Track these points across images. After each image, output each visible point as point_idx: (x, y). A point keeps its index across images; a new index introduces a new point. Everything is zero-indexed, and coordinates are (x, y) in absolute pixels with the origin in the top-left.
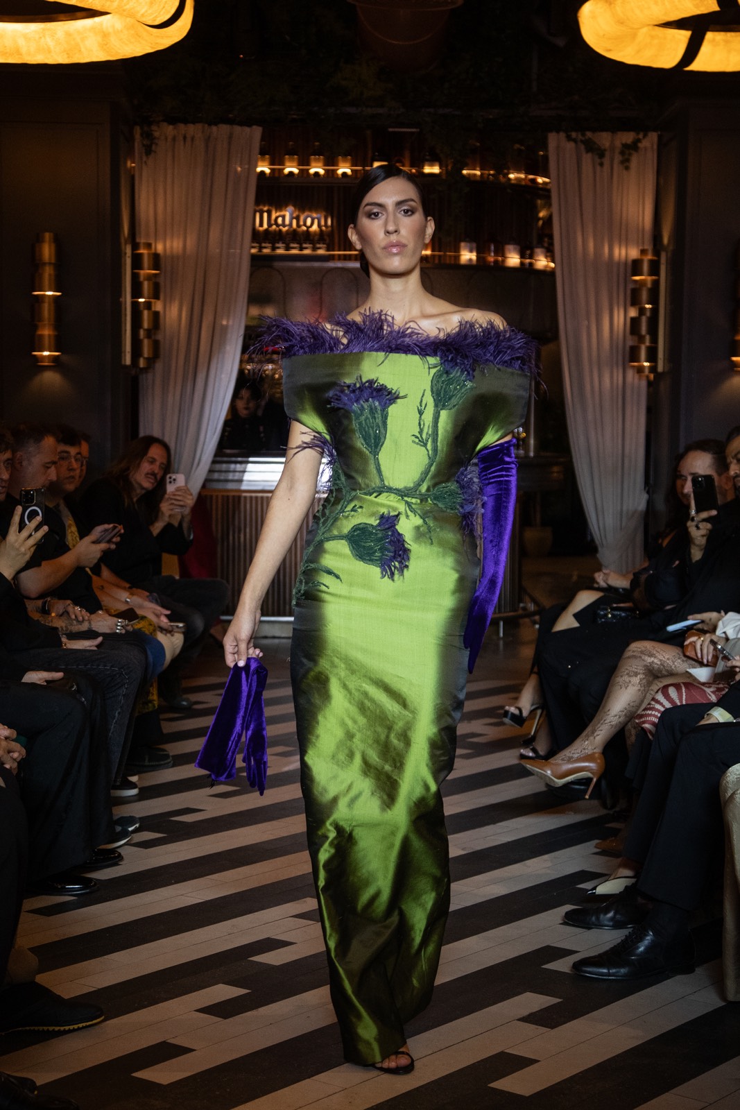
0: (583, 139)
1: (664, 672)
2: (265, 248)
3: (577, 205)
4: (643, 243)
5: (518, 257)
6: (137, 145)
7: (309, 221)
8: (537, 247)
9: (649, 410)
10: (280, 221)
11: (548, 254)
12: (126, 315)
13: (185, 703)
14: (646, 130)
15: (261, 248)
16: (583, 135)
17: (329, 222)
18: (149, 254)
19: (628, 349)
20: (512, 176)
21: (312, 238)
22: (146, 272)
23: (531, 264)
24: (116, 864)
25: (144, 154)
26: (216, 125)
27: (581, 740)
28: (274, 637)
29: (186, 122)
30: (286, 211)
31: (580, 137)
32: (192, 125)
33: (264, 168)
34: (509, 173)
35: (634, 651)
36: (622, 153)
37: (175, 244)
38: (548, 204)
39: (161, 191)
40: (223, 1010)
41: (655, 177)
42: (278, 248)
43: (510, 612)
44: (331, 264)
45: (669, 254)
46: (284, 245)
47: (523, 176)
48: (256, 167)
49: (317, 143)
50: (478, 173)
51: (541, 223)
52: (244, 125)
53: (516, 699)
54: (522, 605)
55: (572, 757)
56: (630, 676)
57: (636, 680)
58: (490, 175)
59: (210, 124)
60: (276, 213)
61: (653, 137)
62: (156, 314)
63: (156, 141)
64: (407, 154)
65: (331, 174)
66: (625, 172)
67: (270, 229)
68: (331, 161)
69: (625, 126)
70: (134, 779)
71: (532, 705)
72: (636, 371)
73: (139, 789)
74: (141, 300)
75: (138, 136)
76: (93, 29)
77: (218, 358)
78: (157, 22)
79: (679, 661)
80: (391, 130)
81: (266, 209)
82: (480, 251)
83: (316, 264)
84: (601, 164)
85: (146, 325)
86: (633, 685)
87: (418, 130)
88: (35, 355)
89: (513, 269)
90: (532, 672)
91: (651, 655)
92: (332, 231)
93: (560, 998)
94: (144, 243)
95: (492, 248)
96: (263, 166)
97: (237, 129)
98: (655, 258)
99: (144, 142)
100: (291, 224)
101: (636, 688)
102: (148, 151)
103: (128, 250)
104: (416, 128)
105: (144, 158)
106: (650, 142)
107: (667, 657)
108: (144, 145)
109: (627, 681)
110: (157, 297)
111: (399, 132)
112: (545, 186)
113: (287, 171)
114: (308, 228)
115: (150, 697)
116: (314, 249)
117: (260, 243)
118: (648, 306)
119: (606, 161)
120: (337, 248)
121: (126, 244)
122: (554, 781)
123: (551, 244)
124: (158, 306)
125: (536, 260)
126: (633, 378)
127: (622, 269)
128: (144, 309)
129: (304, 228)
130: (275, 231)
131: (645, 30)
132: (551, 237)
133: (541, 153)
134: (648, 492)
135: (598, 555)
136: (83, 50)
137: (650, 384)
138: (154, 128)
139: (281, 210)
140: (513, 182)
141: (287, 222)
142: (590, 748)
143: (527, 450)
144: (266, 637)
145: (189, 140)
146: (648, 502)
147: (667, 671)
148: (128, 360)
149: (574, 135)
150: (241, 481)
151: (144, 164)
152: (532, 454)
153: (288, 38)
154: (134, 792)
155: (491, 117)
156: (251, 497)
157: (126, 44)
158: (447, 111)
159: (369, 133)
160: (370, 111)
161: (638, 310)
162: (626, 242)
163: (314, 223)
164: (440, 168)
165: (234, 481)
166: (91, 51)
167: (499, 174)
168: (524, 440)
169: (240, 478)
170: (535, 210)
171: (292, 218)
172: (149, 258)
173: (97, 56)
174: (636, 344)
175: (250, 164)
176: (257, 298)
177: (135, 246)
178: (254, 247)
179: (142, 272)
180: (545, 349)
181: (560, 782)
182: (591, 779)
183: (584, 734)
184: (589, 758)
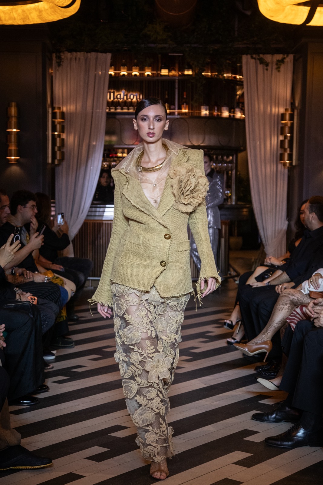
0: (259, 58)
1: (299, 303)
2: (112, 109)
3: (256, 88)
4: (286, 105)
5: (228, 112)
6: (54, 62)
7: (132, 97)
8: (236, 108)
10: (119, 96)
11: (242, 111)
12: (49, 140)
13: (75, 317)
14: (288, 53)
15: (110, 109)
16: (259, 56)
17: (141, 97)
18: (59, 112)
19: (279, 155)
20: (225, 75)
21: (133, 104)
22: (58, 120)
23: (234, 116)
24: (47, 391)
25: (57, 66)
26: (90, 53)
27: (261, 335)
29: (76, 51)
30: (121, 92)
31: (257, 57)
32: (79, 53)
33: (112, 72)
35: (285, 294)
36: (277, 64)
37: (72, 107)
38: (242, 88)
39: (65, 84)
40: (98, 458)
41: (292, 75)
42: (118, 109)
43: (224, 276)
45: (298, 111)
46: (120, 108)
47: (230, 75)
48: (109, 72)
49: (136, 61)
50: (210, 74)
51: (238, 97)
52: (103, 53)
54: (229, 272)
55: (257, 343)
56: (284, 305)
57: (286, 307)
58: (215, 75)
59: (87, 52)
60: (117, 93)
61: (291, 56)
62: (63, 140)
63: (62, 60)
64: (177, 66)
65: (142, 75)
66: (278, 73)
67: (114, 100)
68: (142, 69)
69: (278, 51)
70: (54, 352)
71: (237, 319)
72: (282, 165)
74: (56, 133)
75: (54, 58)
76: (34, 9)
77: (91, 161)
78: (64, 6)
79: (306, 298)
80: (170, 54)
81: (112, 91)
82: (211, 110)
84: (267, 69)
85: (58, 144)
86: (285, 309)
88: (8, 159)
89: (226, 118)
91: (293, 295)
93: (252, 453)
94: (57, 107)
95: (216, 108)
97: (100, 54)
98: (292, 113)
100: (124, 98)
101: (287, 310)
102: (59, 65)
103: (50, 110)
104: (182, 53)
105: (57, 68)
106: (290, 59)
107: (300, 296)
108: (57, 62)
109: (282, 307)
110: (63, 132)
111: (174, 56)
112: (240, 80)
113: (122, 73)
114: (131, 100)
115: (62, 315)
117: (109, 107)
118: (288, 135)
119: (269, 68)
121: (49, 108)
122: (249, 354)
123: (243, 106)
124: (64, 136)
125: (236, 114)
126: (281, 168)
127: (276, 117)
128: (57, 137)
129: (130, 100)
130: (116, 101)
131: (288, 7)
132: (243, 103)
133: (239, 65)
134: (288, 221)
135: (265, 249)
136: (30, 18)
137: (289, 171)
138: (62, 54)
139: (119, 92)
140: (226, 78)
141: (122, 97)
142: (265, 338)
143: (231, 201)
145: (77, 60)
146: (288, 226)
148: (50, 161)
149: (254, 56)
150: (103, 216)
151: (57, 71)
152: (234, 203)
153: (123, 12)
154: (53, 357)
155: (216, 48)
156: (105, 223)
157: (50, 15)
158: (196, 45)
159: (160, 56)
160: (160, 46)
161: (284, 136)
162: (278, 105)
163: (134, 97)
164: (192, 72)
165: (99, 216)
166: (34, 18)
167: (219, 74)
168: (230, 197)
169: (102, 214)
170: (236, 91)
171: (124, 95)
172: (59, 114)
173: (37, 21)
174: (283, 152)
175: (105, 70)
176: (109, 132)
177: (53, 108)
178: (107, 109)
179: (56, 120)
180: (240, 155)
181: (252, 354)
182: (266, 353)
183: (263, 332)
184: (265, 343)
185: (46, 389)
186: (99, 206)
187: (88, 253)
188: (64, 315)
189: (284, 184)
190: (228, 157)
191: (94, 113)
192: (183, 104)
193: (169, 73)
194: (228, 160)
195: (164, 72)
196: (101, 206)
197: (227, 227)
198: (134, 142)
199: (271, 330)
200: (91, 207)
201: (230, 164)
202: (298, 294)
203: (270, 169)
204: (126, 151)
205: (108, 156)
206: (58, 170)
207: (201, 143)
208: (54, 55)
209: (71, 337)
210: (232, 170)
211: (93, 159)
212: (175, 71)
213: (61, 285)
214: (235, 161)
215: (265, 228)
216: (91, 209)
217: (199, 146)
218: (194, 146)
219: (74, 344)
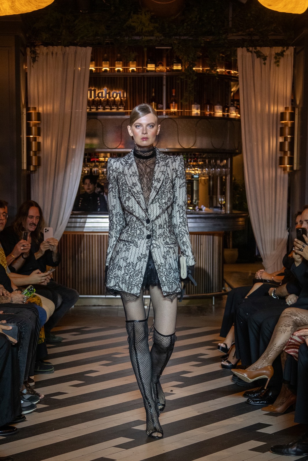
0: (255, 51)
1: (302, 324)
2: (93, 109)
3: (252, 85)
4: (286, 104)
5: (221, 112)
6: (28, 57)
7: (115, 95)
8: (231, 106)
10: (100, 95)
11: (237, 110)
14: (288, 45)
15: (91, 109)
16: (256, 49)
17: (125, 96)
18: (35, 113)
19: (278, 158)
20: (218, 70)
21: (116, 103)
22: (33, 122)
23: (228, 115)
25: (32, 62)
26: (68, 47)
27: (262, 359)
28: (99, 306)
29: (53, 45)
30: (103, 90)
31: (254, 50)
32: (56, 47)
34: (216, 69)
35: (287, 313)
36: (276, 58)
37: (48, 108)
38: (237, 84)
39: (41, 80)
42: (99, 109)
43: (218, 292)
44: (126, 117)
45: (300, 110)
46: (102, 107)
47: (224, 70)
48: (89, 67)
49: (119, 55)
50: (201, 69)
51: (232, 94)
52: (82, 47)
54: (223, 288)
55: (258, 368)
56: (286, 327)
57: (289, 329)
58: (207, 70)
59: (65, 46)
60: (98, 90)
61: (291, 49)
62: (39, 143)
63: (38, 55)
64: (165, 60)
65: (126, 70)
66: (277, 68)
67: (95, 99)
69: (276, 43)
70: (32, 377)
71: (233, 342)
72: (282, 170)
73: (35, 382)
74: (31, 136)
75: (28, 53)
77: (71, 166)
80: (157, 48)
81: (93, 89)
82: (202, 109)
83: (119, 117)
84: (265, 64)
85: (34, 149)
86: (287, 331)
87: (171, 48)
89: (219, 118)
91: (296, 315)
92: (127, 99)
94: (32, 107)
95: (208, 108)
96: (92, 67)
97: (79, 48)
98: (293, 112)
99: (32, 56)
100: (106, 97)
101: (289, 333)
102: (34, 60)
103: (24, 111)
104: (170, 47)
105: (32, 64)
106: (290, 51)
108: (32, 57)
109: (285, 329)
110: (39, 134)
111: (161, 49)
112: (235, 75)
113: (103, 69)
114: (114, 98)
115: (40, 337)
116: (118, 109)
117: (90, 107)
118: (289, 136)
119: (267, 62)
120: (129, 108)
121: (23, 108)
122: (249, 380)
123: (239, 104)
124: (40, 139)
125: (230, 113)
126: (281, 173)
127: (275, 117)
128: (33, 141)
129: (112, 98)
130: (98, 100)
132: (238, 101)
133: (234, 58)
134: (289, 231)
135: (263, 263)
137: (290, 174)
138: (37, 48)
139: (101, 90)
140: (220, 73)
141: (104, 96)
142: (266, 363)
143: (226, 210)
144: (95, 306)
145: (54, 55)
146: (289, 236)
148: (25, 167)
149: (251, 49)
150: (84, 227)
151: (32, 67)
152: (228, 212)
154: (32, 384)
155: (208, 40)
156: (87, 235)
157: (24, 6)
158: (185, 37)
159: (145, 49)
160: (146, 38)
161: (283, 138)
162: (277, 103)
163: (118, 95)
164: (182, 67)
165: (79, 227)
166: (6, 10)
167: (212, 70)
168: (225, 205)
169: (83, 226)
170: (230, 87)
171: (106, 94)
172: (35, 115)
173: (9, 13)
174: (282, 155)
175: (85, 66)
176: (90, 135)
177: (28, 109)
178: (88, 109)
179: (31, 122)
180: (235, 158)
181: (251, 380)
182: (267, 379)
183: (263, 356)
184: (265, 368)
186: (79, 216)
187: (68, 269)
188: (42, 337)
189: (283, 191)
190: (221, 161)
191: (73, 114)
192: (172, 103)
193: (155, 68)
194: (222, 164)
195: (151, 67)
196: (82, 216)
197: (221, 238)
198: (118, 145)
199: (272, 354)
200: (70, 218)
201: (224, 169)
202: (300, 314)
203: (269, 174)
204: (108, 155)
205: (89, 161)
206: (34, 176)
207: (192, 146)
208: (28, 49)
210: (226, 176)
211: (73, 163)
212: (163, 66)
213: (39, 304)
214: (229, 166)
215: (263, 239)
216: (71, 219)
217: (189, 149)
218: (184, 149)
219: (53, 368)
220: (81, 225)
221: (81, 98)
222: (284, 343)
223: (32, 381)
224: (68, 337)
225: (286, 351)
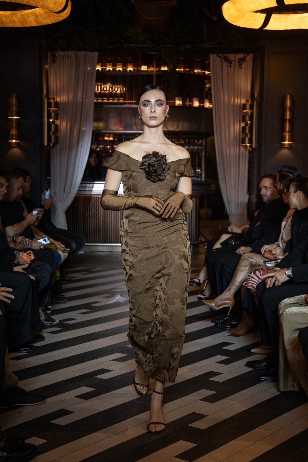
0: (223, 56)
1: (257, 265)
2: (100, 99)
4: (247, 98)
5: (198, 103)
6: (49, 59)
7: (116, 89)
8: (206, 99)
9: (249, 163)
10: (105, 89)
11: (210, 102)
12: (45, 126)
13: (68, 278)
14: (248, 53)
15: (97, 100)
16: (224, 55)
17: (124, 89)
18: (54, 102)
19: (241, 139)
20: (196, 71)
21: (117, 95)
22: (53, 109)
23: (203, 106)
24: (43, 340)
25: (52, 63)
26: (80, 51)
27: (225, 292)
28: (103, 252)
29: (68, 50)
30: (107, 85)
31: (222, 56)
32: (71, 51)
33: (99, 68)
34: (194, 70)
35: (245, 257)
36: (239, 62)
37: (64, 98)
38: (210, 82)
39: (58, 77)
40: (85, 397)
41: (252, 71)
42: (104, 99)
43: (195, 241)
44: (125, 106)
45: (257, 102)
46: (107, 98)
47: (200, 71)
48: (96, 68)
49: (119, 58)
50: (182, 70)
51: (207, 89)
52: (91, 51)
53: (198, 275)
54: (200, 239)
55: (222, 299)
56: (245, 267)
57: (247, 268)
58: (187, 71)
59: (78, 51)
60: (103, 85)
61: (251, 56)
62: (56, 126)
63: (56, 58)
64: (155, 63)
65: (125, 70)
66: (240, 70)
67: (101, 92)
68: (125, 65)
69: (240, 51)
70: (50, 307)
71: (204, 278)
72: (244, 147)
73: (52, 311)
74: (51, 120)
75: (49, 56)
76: (32, 13)
77: (82, 144)
78: (57, 11)
80: (148, 53)
81: (99, 84)
82: (183, 101)
83: (119, 106)
84: (231, 66)
85: (53, 130)
86: (245, 271)
87: (159, 53)
88: (10, 142)
89: (196, 108)
90: (204, 266)
91: (252, 258)
92: (125, 93)
93: (216, 391)
94: (52, 98)
95: (188, 99)
96: (98, 67)
97: (88, 53)
98: (252, 103)
100: (109, 90)
101: (247, 272)
102: (54, 61)
103: (46, 101)
105: (52, 65)
106: (250, 57)
107: (258, 259)
108: (52, 59)
109: (243, 269)
110: (57, 119)
111: (152, 54)
112: (208, 75)
113: (108, 69)
114: (116, 91)
116: (119, 100)
117: (97, 98)
118: (249, 122)
119: (233, 65)
120: (127, 99)
121: (45, 98)
122: (215, 308)
123: (211, 98)
124: (58, 122)
125: (205, 104)
126: (243, 150)
127: (238, 107)
128: (52, 124)
129: (115, 92)
130: (103, 93)
131: (248, 14)
132: (211, 95)
133: (207, 62)
134: (249, 195)
135: (229, 219)
136: (28, 22)
137: (250, 152)
138: (56, 52)
139: (105, 85)
140: (196, 73)
141: (108, 89)
142: (229, 295)
143: (201, 178)
144: (100, 252)
145: (69, 57)
146: (249, 199)
147: (258, 265)
148: (46, 144)
149: (220, 55)
150: (92, 191)
151: (52, 67)
152: (203, 180)
153: (108, 17)
155: (187, 48)
156: (94, 197)
157: (45, 19)
158: (170, 46)
159: (140, 54)
160: (140, 46)
161: (245, 124)
162: (240, 97)
163: (118, 89)
164: (168, 68)
165: (88, 191)
166: (31, 22)
167: (191, 70)
168: (201, 175)
170: (205, 84)
171: (110, 88)
172: (54, 104)
173: (33, 24)
174: (244, 137)
175: (93, 66)
176: (97, 119)
177: (49, 99)
178: (95, 99)
179: (51, 109)
180: (208, 139)
181: (218, 308)
182: (229, 307)
183: (227, 290)
184: (229, 299)
185: (42, 338)
186: (88, 182)
187: (80, 223)
188: (58, 275)
190: (198, 141)
191: (84, 103)
193: (148, 69)
194: (199, 143)
195: (144, 68)
196: (91, 182)
197: (198, 201)
198: (119, 127)
199: (233, 288)
200: (81, 183)
201: (200, 147)
202: (256, 257)
203: (234, 151)
204: (112, 135)
205: (96, 139)
206: (53, 151)
208: (49, 53)
209: (64, 294)
210: (202, 152)
211: (83, 142)
212: (153, 67)
213: (56, 250)
214: (204, 144)
215: (229, 201)
216: (81, 185)
217: (174, 131)
218: (169, 131)
219: (66, 299)
220: (90, 189)
221: (90, 91)
222: (243, 280)
223: (49, 309)
224: (79, 276)
225: (245, 286)
